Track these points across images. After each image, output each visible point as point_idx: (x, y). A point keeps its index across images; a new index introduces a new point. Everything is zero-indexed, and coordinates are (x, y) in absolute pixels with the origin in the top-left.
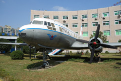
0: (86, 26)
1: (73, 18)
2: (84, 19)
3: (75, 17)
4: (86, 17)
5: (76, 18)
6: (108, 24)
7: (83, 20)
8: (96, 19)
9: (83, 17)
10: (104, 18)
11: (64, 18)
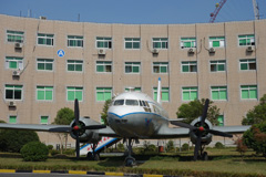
0: (164, 70)
1: (128, 46)
2: (158, 50)
3: (133, 44)
4: (165, 45)
5: (137, 46)
6: (222, 68)
7: (155, 54)
8: (191, 53)
9: (156, 45)
10: (212, 53)
11: (99, 45)
